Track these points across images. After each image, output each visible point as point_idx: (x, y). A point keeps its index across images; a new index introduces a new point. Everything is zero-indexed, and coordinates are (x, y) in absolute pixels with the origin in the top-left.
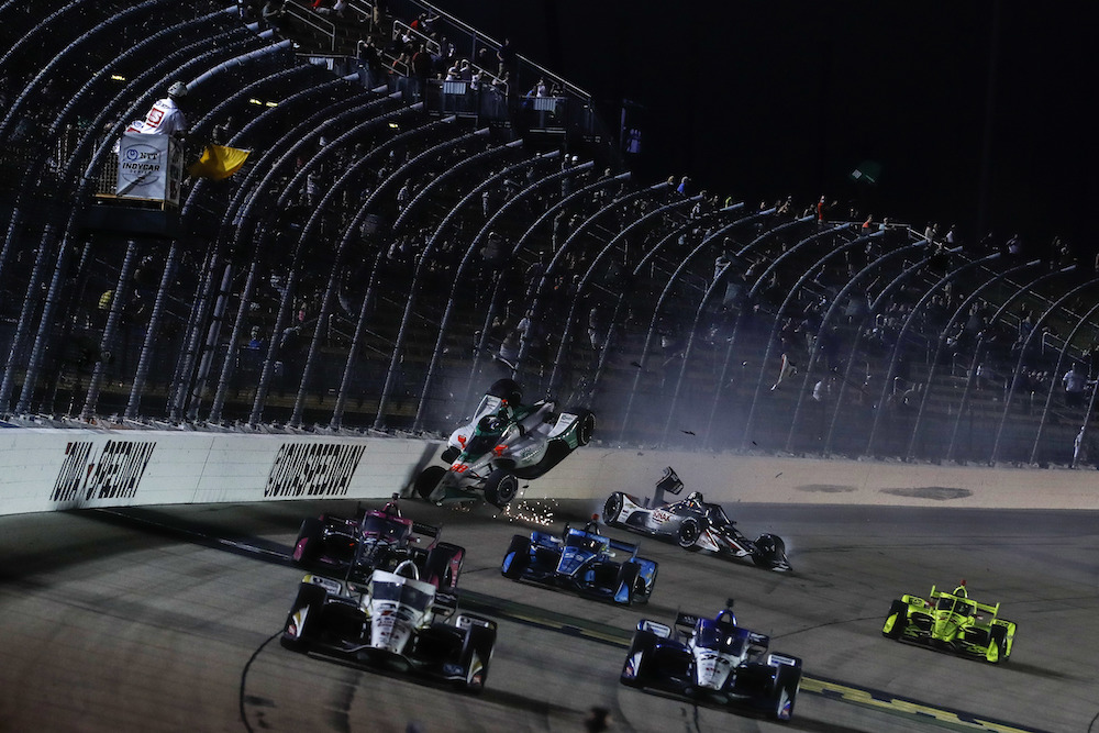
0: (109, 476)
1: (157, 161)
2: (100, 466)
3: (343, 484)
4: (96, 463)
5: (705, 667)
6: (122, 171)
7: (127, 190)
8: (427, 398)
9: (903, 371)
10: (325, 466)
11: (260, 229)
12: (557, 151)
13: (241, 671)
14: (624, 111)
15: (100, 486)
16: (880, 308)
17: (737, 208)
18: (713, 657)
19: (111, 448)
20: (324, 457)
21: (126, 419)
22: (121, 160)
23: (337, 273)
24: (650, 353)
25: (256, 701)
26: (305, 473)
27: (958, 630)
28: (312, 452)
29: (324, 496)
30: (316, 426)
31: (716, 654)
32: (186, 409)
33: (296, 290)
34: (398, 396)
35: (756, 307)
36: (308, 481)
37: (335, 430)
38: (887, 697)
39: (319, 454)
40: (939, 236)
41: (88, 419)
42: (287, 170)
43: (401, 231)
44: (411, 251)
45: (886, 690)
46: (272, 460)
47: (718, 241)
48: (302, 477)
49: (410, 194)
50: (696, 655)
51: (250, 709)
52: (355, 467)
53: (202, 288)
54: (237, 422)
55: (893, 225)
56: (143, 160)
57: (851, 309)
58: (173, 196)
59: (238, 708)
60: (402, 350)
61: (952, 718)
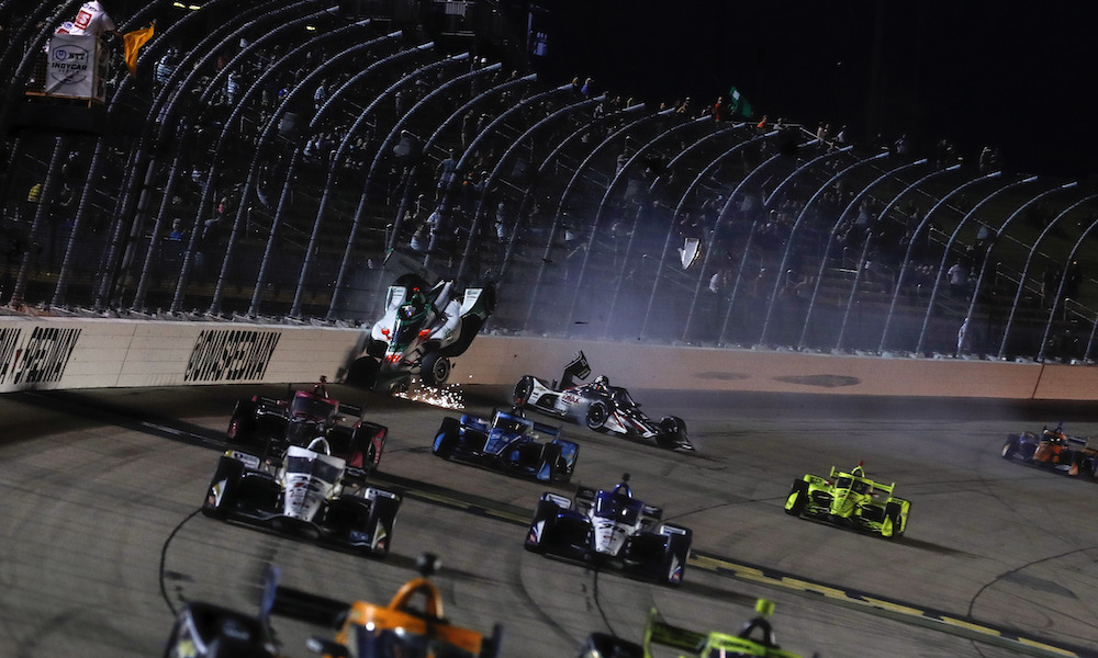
0: (36, 361)
1: (84, 61)
2: (28, 351)
3: (259, 370)
4: (24, 348)
5: (602, 536)
6: (51, 70)
7: (57, 88)
8: (343, 288)
9: (796, 264)
10: (243, 352)
11: (182, 125)
12: (467, 54)
13: (161, 548)
14: (530, 16)
15: (28, 370)
16: (773, 204)
17: (639, 109)
18: (609, 526)
19: (38, 334)
20: (242, 344)
21: (52, 307)
22: (50, 60)
23: (256, 168)
24: (555, 246)
25: (176, 576)
26: (224, 359)
27: (856, 507)
28: (230, 339)
29: (243, 381)
30: (235, 314)
31: (612, 523)
32: (111, 297)
33: (217, 184)
34: (313, 286)
35: (656, 202)
36: (227, 366)
37: (252, 318)
38: (778, 575)
39: (236, 341)
40: (831, 135)
41: (17, 306)
42: (209, 69)
43: (317, 129)
44: (326, 147)
45: (777, 568)
46: (191, 346)
47: (619, 140)
48: (221, 362)
49: (327, 94)
50: (594, 524)
51: (170, 584)
52: (271, 352)
53: (127, 182)
54: (159, 310)
55: (787, 126)
56: (72, 60)
57: (746, 205)
58: (100, 94)
59: (158, 583)
60: (318, 242)
61: (840, 595)
